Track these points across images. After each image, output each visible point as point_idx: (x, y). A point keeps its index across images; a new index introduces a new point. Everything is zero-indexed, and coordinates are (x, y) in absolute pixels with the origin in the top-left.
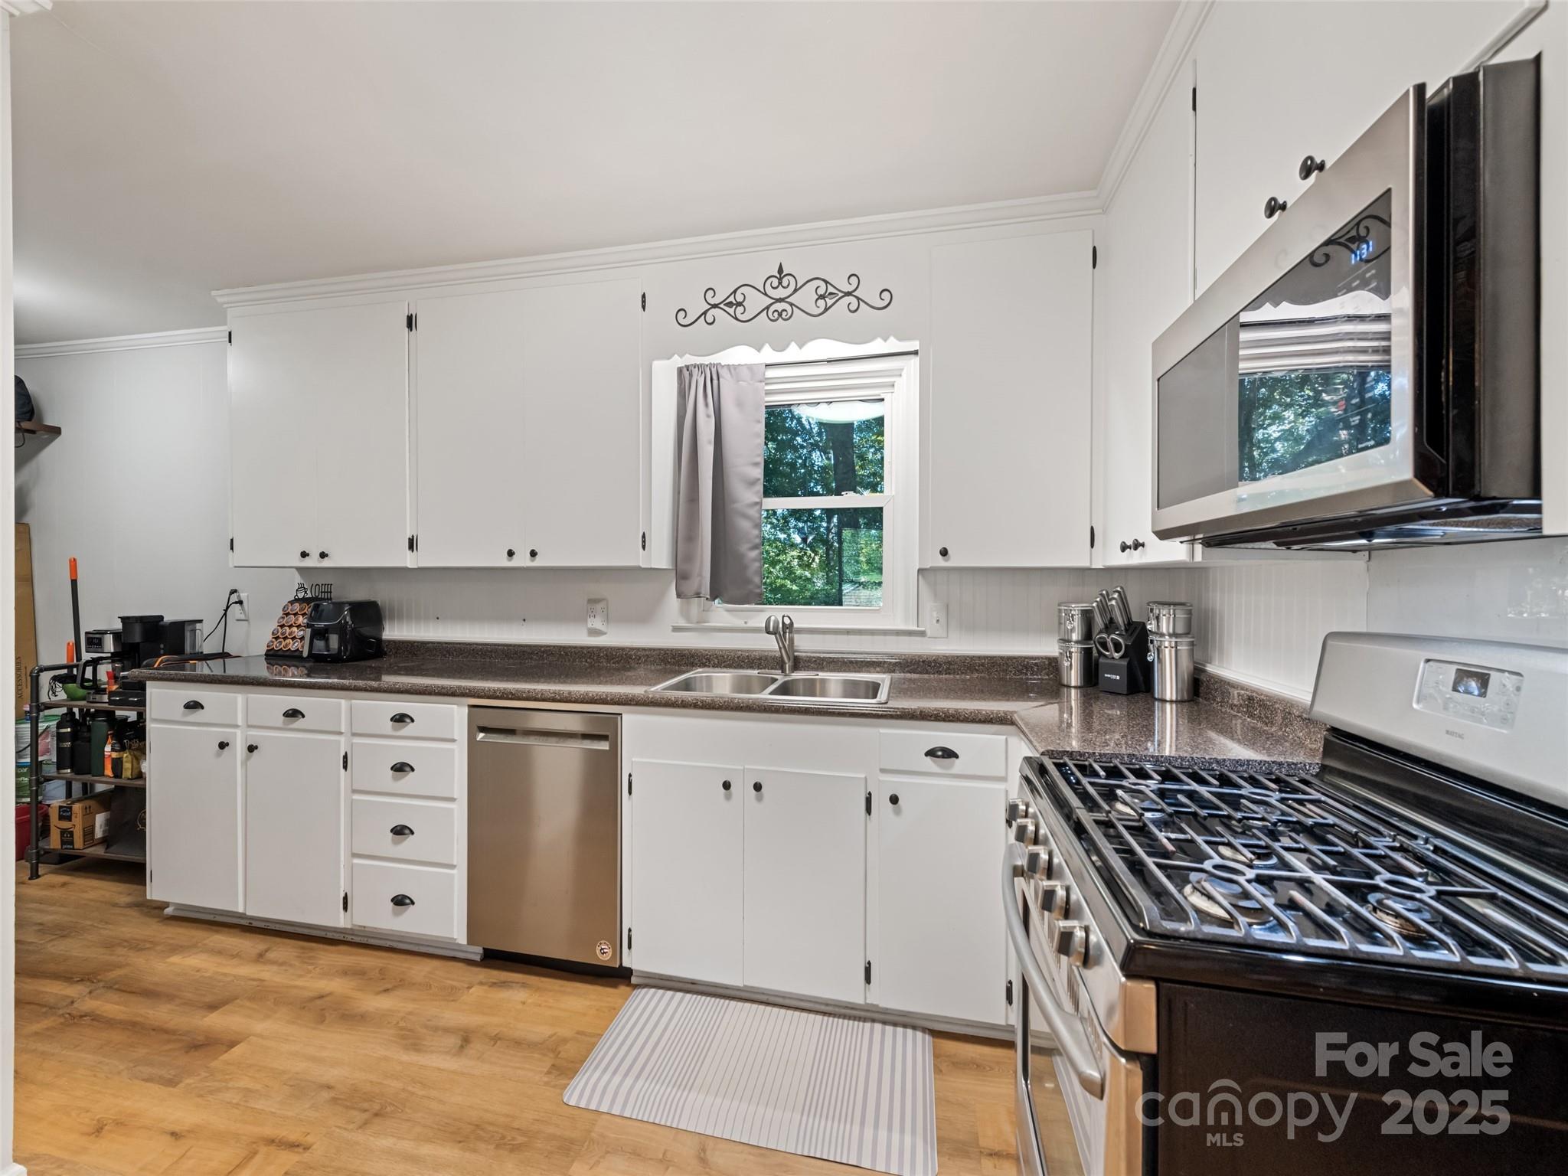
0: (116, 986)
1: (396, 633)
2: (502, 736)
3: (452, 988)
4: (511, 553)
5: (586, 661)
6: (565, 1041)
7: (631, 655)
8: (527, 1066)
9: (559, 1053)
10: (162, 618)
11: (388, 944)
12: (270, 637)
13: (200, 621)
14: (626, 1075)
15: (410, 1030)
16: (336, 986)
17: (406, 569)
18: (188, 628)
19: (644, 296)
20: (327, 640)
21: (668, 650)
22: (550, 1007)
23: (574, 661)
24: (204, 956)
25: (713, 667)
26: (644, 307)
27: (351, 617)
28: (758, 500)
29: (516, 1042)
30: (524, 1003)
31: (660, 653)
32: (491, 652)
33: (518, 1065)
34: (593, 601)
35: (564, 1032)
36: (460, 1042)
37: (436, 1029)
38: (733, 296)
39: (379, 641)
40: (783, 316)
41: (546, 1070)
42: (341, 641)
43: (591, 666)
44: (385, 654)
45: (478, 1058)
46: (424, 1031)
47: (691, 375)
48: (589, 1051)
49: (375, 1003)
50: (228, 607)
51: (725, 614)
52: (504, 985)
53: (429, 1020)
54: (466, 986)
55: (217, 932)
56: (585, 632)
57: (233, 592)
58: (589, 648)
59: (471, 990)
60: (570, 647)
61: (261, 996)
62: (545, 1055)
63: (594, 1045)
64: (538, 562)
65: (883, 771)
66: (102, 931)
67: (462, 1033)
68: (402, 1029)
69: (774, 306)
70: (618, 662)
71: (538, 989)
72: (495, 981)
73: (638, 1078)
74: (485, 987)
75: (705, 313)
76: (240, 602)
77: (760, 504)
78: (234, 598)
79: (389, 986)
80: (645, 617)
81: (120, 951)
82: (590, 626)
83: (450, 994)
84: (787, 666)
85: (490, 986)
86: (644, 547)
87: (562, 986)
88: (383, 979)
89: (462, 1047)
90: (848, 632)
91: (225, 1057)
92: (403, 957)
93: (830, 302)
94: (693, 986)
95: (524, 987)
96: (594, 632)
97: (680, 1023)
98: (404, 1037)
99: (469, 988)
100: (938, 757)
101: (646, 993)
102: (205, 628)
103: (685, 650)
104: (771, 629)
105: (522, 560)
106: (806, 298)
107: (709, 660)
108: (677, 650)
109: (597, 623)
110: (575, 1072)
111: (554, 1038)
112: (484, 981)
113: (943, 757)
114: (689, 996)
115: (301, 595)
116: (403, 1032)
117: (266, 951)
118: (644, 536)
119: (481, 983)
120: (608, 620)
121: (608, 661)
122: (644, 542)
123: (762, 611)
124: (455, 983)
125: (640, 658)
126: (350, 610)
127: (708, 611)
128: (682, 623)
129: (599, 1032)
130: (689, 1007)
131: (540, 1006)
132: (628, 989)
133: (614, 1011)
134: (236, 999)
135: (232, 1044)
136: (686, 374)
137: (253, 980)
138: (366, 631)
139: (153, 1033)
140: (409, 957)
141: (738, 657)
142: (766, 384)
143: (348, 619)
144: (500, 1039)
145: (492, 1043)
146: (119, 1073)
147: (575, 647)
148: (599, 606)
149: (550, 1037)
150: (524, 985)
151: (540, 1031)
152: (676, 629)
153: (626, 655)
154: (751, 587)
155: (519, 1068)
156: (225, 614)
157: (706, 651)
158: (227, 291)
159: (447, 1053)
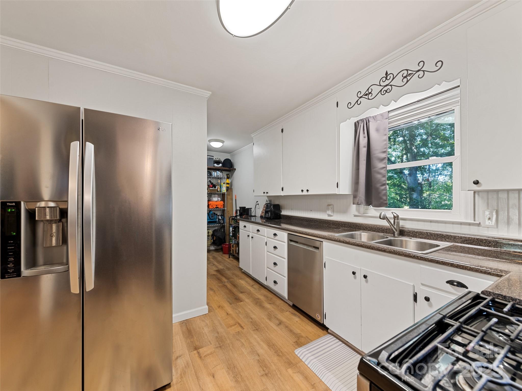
0: (231, 282)
1: (284, 213)
2: (294, 243)
3: (283, 310)
4: (302, 191)
5: (327, 224)
6: (302, 337)
7: (340, 224)
8: (290, 338)
9: (299, 339)
10: (245, 207)
11: (275, 293)
12: (261, 213)
13: (252, 208)
14: (313, 355)
15: (270, 315)
16: (262, 298)
17: (281, 196)
18: (249, 210)
19: (337, 103)
20: (268, 213)
21: (352, 223)
22: (303, 326)
23: (323, 224)
24: (244, 282)
25: (368, 231)
26: (337, 106)
27: (273, 208)
28: (384, 166)
29: (291, 330)
30: (297, 322)
31: (349, 224)
32: (303, 219)
33: (288, 336)
34: (329, 205)
35: (303, 334)
36: (279, 323)
37: (275, 317)
38: (367, 91)
39: (280, 215)
40: (388, 92)
41: (294, 341)
42: (271, 214)
43: (328, 226)
44: (281, 218)
45: (281, 329)
46: (273, 316)
47: (359, 124)
48: (307, 343)
49: (267, 305)
50: (256, 205)
51: (374, 211)
52: (295, 315)
53: (275, 315)
54: (286, 310)
55: (248, 278)
56: (327, 215)
57: (257, 202)
58: (327, 220)
59: (287, 312)
60: (322, 220)
61: (249, 294)
62: (296, 338)
63: (309, 342)
64: (309, 193)
65: (422, 284)
66: (234, 271)
67: (280, 321)
68: (269, 314)
69: (384, 88)
70: (336, 226)
71: (302, 320)
72: (293, 313)
73: (315, 358)
74: (290, 313)
75: (357, 101)
76: (258, 204)
77: (386, 167)
78: (257, 203)
79: (271, 303)
80: (345, 211)
81: (234, 276)
82: (327, 213)
83: (282, 311)
84: (396, 233)
85: (291, 313)
86: (337, 187)
87: (308, 322)
88: (271, 300)
89: (279, 324)
90: (431, 221)
91: (239, 303)
92: (276, 297)
93: (409, 78)
94: (347, 343)
95: (299, 318)
96: (329, 215)
97: (336, 351)
98: (269, 316)
99: (287, 311)
100: (454, 285)
101: (331, 336)
102: (253, 210)
103: (357, 223)
104: (382, 217)
105: (305, 193)
106: (398, 81)
107: (366, 228)
108: (355, 223)
109: (329, 212)
110: (301, 346)
111: (300, 334)
112: (290, 311)
113: (457, 286)
114: (344, 345)
115: (267, 203)
116: (269, 315)
117: (254, 285)
118: (337, 184)
119: (290, 312)
120: (333, 211)
121: (333, 225)
122: (337, 185)
123: (389, 210)
124: (284, 309)
125: (342, 225)
126: (273, 206)
127: (367, 210)
128: (357, 214)
129: (312, 340)
130: (341, 348)
131: (300, 324)
132: (327, 333)
133: (319, 337)
134: (245, 293)
135: (241, 301)
136: (357, 124)
137: (250, 290)
138: (277, 211)
139: (232, 293)
140: (278, 298)
141: (378, 228)
142: (389, 119)
143: (272, 209)
144: (287, 327)
145: (285, 327)
146: (225, 298)
147: (324, 220)
148: (330, 207)
149: (299, 334)
150: (299, 317)
151: (298, 331)
152: (355, 216)
153: (338, 223)
154: (382, 201)
155: (288, 337)
156: (256, 207)
157: (365, 224)
158: (253, 134)
159: (275, 324)
